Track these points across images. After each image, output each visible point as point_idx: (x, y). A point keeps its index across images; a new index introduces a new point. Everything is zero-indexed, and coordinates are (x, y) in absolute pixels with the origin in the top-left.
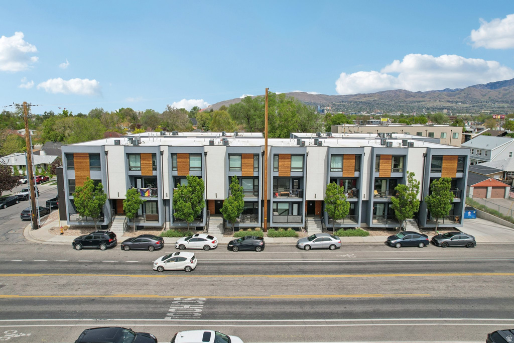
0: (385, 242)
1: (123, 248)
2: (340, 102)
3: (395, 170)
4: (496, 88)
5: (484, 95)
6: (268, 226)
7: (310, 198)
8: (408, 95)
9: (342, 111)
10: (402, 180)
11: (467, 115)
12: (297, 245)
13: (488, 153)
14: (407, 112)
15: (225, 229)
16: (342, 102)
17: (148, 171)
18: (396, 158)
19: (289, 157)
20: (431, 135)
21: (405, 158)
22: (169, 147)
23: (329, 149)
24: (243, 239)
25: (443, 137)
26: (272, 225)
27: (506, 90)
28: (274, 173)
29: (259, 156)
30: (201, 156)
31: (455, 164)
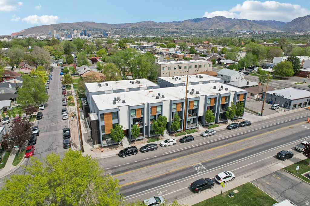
0: (226, 128)
1: (141, 152)
2: (116, 29)
3: (226, 101)
4: (197, 22)
5: (192, 26)
6: (185, 129)
7: (199, 115)
8: (155, 24)
9: (118, 35)
10: (228, 104)
11: (186, 37)
12: (202, 135)
13: (229, 78)
14: (155, 35)
15: (170, 134)
16: (118, 28)
17: (139, 116)
18: (226, 97)
19: (193, 102)
20: (200, 66)
21: (229, 96)
22: (148, 104)
23: (206, 96)
24: (186, 137)
25: (205, 67)
26: (187, 129)
27: (201, 23)
28: (188, 109)
29: (183, 103)
30: (162, 106)
31: (243, 96)
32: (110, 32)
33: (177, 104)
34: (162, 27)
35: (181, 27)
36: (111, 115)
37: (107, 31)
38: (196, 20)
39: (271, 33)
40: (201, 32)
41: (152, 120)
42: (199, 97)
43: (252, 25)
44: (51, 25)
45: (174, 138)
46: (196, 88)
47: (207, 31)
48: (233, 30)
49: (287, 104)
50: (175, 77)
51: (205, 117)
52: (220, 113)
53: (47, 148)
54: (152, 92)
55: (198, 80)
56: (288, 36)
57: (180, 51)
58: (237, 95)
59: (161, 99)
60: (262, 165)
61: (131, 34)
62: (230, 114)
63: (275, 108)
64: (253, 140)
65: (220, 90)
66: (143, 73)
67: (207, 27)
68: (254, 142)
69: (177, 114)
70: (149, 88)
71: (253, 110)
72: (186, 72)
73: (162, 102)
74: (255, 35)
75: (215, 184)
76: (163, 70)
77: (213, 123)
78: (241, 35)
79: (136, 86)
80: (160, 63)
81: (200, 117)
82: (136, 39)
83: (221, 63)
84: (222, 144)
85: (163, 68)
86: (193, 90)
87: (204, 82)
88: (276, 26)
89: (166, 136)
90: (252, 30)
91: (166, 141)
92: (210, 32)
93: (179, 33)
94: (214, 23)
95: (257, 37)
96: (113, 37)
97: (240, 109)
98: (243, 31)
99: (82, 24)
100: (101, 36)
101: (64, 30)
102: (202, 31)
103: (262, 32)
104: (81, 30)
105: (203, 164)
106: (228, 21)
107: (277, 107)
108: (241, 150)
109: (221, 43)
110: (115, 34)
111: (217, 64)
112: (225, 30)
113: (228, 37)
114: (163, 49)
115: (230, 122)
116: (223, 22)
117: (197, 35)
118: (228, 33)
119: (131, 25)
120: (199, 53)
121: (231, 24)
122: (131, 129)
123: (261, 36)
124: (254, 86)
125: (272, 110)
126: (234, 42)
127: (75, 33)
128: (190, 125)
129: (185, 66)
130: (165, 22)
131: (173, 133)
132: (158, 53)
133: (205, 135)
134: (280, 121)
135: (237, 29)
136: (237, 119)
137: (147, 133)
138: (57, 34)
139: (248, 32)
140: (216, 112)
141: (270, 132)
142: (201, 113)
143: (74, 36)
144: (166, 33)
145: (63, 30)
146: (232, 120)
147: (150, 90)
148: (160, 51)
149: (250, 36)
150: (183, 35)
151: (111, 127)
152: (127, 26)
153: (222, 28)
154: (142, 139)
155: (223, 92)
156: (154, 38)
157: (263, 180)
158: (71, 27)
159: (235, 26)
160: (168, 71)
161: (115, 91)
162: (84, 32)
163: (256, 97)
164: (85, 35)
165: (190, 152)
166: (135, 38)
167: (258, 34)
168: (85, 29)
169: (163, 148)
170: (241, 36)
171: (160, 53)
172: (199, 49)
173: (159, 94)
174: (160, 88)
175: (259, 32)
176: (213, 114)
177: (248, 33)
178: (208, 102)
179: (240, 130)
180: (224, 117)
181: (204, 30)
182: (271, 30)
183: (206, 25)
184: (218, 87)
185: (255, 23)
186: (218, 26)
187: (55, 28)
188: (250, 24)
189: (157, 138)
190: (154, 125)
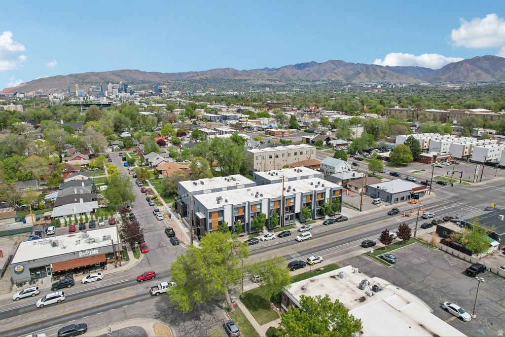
0: (323, 224)
2: (175, 81)
3: (322, 197)
4: (301, 69)
5: (294, 75)
6: (283, 226)
7: (296, 212)
8: (235, 73)
9: (179, 90)
10: (324, 201)
11: (284, 93)
12: (299, 231)
13: (334, 168)
14: (237, 90)
15: (269, 230)
16: (177, 80)
17: (241, 214)
18: (322, 194)
19: (290, 199)
20: (301, 153)
21: (325, 193)
22: (249, 203)
23: (302, 194)
24: (284, 232)
25: (307, 154)
26: (285, 225)
27: (308, 71)
28: (285, 206)
29: (280, 200)
30: (261, 204)
31: (339, 192)
32: (164, 87)
33: (274, 202)
34: (247, 78)
35: (276, 77)
36: (217, 213)
37: (160, 85)
38: (300, 66)
39: (413, 86)
40: (307, 85)
41: (252, 217)
42: (295, 195)
43: (385, 73)
44: (69, 75)
45: (273, 233)
46: (293, 184)
47: (317, 83)
48: (356, 81)
49: (388, 198)
50: (271, 172)
51: (302, 213)
52: (316, 209)
53: (157, 245)
54: (250, 190)
55: (296, 175)
56: (437, 91)
57: (276, 125)
58: (333, 192)
59: (259, 198)
60: (348, 252)
61: (199, 88)
62: (326, 210)
63: (376, 203)
64: (346, 233)
65: (316, 186)
66: (235, 166)
67: (317, 76)
68: (347, 235)
69: (275, 211)
70: (246, 186)
71: (354, 206)
72: (285, 160)
73: (261, 200)
74: (390, 89)
75: (306, 265)
76: (257, 159)
77: (311, 219)
78: (369, 89)
79: (232, 184)
80: (253, 151)
81: (297, 214)
82: (209, 99)
83: (330, 144)
84: (317, 238)
85: (257, 157)
86: (289, 187)
87: (302, 178)
88: (421, 75)
89: (266, 232)
90: (386, 80)
91: (266, 236)
92: (322, 84)
93: (274, 87)
94: (327, 71)
95: (393, 92)
96: (171, 94)
97: (337, 204)
98: (371, 83)
99: (121, 74)
100: (152, 93)
101: (91, 83)
102: (309, 84)
103: (401, 84)
104: (118, 83)
105: (298, 252)
106: (349, 68)
107: (379, 202)
108: (332, 241)
109: (336, 107)
110: (173, 89)
111: (325, 146)
112: (345, 82)
113: (349, 92)
114: (252, 122)
115: (327, 217)
116: (341, 69)
117: (302, 89)
118: (350, 86)
119: (198, 75)
120: (303, 126)
121: (353, 73)
122: (234, 225)
123: (399, 91)
124: (361, 178)
125: (373, 205)
126: (355, 105)
127: (108, 88)
128: (288, 222)
129: (283, 154)
130: (252, 70)
131: (272, 229)
132: (246, 127)
133: (302, 230)
134: (376, 216)
135: (362, 80)
136: (334, 215)
137: (248, 230)
138: (82, 91)
139: (379, 84)
140: (313, 209)
141: (364, 226)
142: (297, 209)
143: (108, 93)
144: (253, 87)
145: (89, 83)
146: (330, 216)
147: (248, 188)
148: (247, 125)
149: (382, 90)
150: (280, 91)
151: (217, 224)
152: (192, 77)
153: (340, 78)
154: (243, 236)
155: (320, 188)
156: (236, 97)
157: (345, 261)
158: (103, 78)
159: (360, 75)
160: (263, 161)
161: (214, 191)
162: (124, 87)
163: (360, 190)
164: (126, 92)
165: (287, 244)
166: (205, 95)
167: (394, 87)
168: (125, 82)
169: (264, 242)
170: (369, 91)
171: (249, 128)
172: (303, 119)
173: (257, 193)
174: (257, 185)
175: (395, 85)
176: (310, 210)
177: (379, 87)
178: (304, 199)
179: (336, 225)
180: (321, 213)
181: (313, 81)
182: (413, 81)
183: (315, 74)
184: (315, 183)
185: (390, 70)
186: (333, 75)
187: (76, 79)
188: (382, 72)
189: (257, 234)
190: (255, 221)
